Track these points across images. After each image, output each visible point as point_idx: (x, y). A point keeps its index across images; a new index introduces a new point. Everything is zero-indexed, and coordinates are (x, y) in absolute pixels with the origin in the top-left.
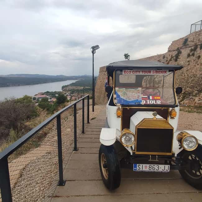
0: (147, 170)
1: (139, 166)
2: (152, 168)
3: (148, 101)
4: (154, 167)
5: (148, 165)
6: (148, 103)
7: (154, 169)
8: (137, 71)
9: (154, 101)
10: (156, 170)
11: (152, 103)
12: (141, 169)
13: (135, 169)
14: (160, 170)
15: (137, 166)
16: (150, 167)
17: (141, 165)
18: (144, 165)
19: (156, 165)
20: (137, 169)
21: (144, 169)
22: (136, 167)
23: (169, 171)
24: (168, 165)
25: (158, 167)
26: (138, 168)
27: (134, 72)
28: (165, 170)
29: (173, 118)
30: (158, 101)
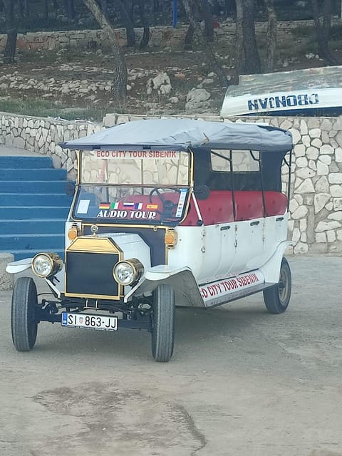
0: (83, 325)
1: (71, 317)
2: (90, 321)
3: (133, 213)
4: (93, 320)
5: (84, 317)
7: (93, 324)
8: (121, 152)
9: (144, 213)
10: (96, 326)
11: (140, 217)
12: (74, 324)
13: (65, 322)
14: (103, 327)
15: (68, 317)
16: (87, 321)
17: (74, 316)
18: (78, 316)
19: (96, 317)
20: (68, 323)
21: (78, 324)
22: (66, 320)
23: (116, 328)
25: (99, 320)
26: (69, 320)
27: (116, 154)
28: (111, 327)
29: (172, 246)
30: (151, 213)
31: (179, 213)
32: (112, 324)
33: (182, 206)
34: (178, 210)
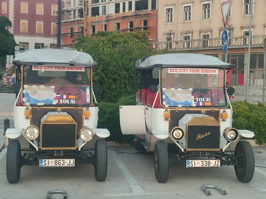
0: (53, 165)
1: (45, 161)
2: (58, 163)
3: (61, 100)
4: (60, 162)
5: (54, 160)
6: (61, 102)
7: (60, 164)
8: (49, 67)
9: (68, 100)
10: (61, 165)
11: (66, 103)
12: (47, 165)
13: (41, 164)
14: (66, 165)
15: (43, 161)
16: (55, 163)
17: (47, 160)
18: (50, 160)
19: (61, 160)
20: (43, 165)
21: (50, 165)
22: (42, 163)
23: (74, 165)
24: (73, 160)
25: (63, 161)
26: (44, 163)
27: (46, 68)
28: (71, 165)
29: (88, 118)
30: (72, 100)
31: (88, 100)
32: (72, 163)
33: (89, 96)
34: (87, 98)
